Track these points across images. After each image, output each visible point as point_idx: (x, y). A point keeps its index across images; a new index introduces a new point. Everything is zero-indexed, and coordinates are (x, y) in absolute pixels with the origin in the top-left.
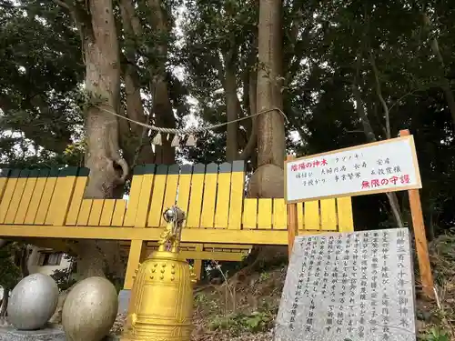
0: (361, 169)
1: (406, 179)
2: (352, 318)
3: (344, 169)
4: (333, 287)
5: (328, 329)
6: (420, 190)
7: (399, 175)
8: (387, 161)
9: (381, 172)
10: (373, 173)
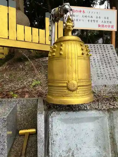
0: (98, 19)
1: (112, 27)
2: (106, 74)
3: (92, 17)
4: (95, 64)
5: (99, 79)
6: (116, 31)
7: (111, 24)
8: (108, 18)
9: (105, 22)
10: (102, 22)
